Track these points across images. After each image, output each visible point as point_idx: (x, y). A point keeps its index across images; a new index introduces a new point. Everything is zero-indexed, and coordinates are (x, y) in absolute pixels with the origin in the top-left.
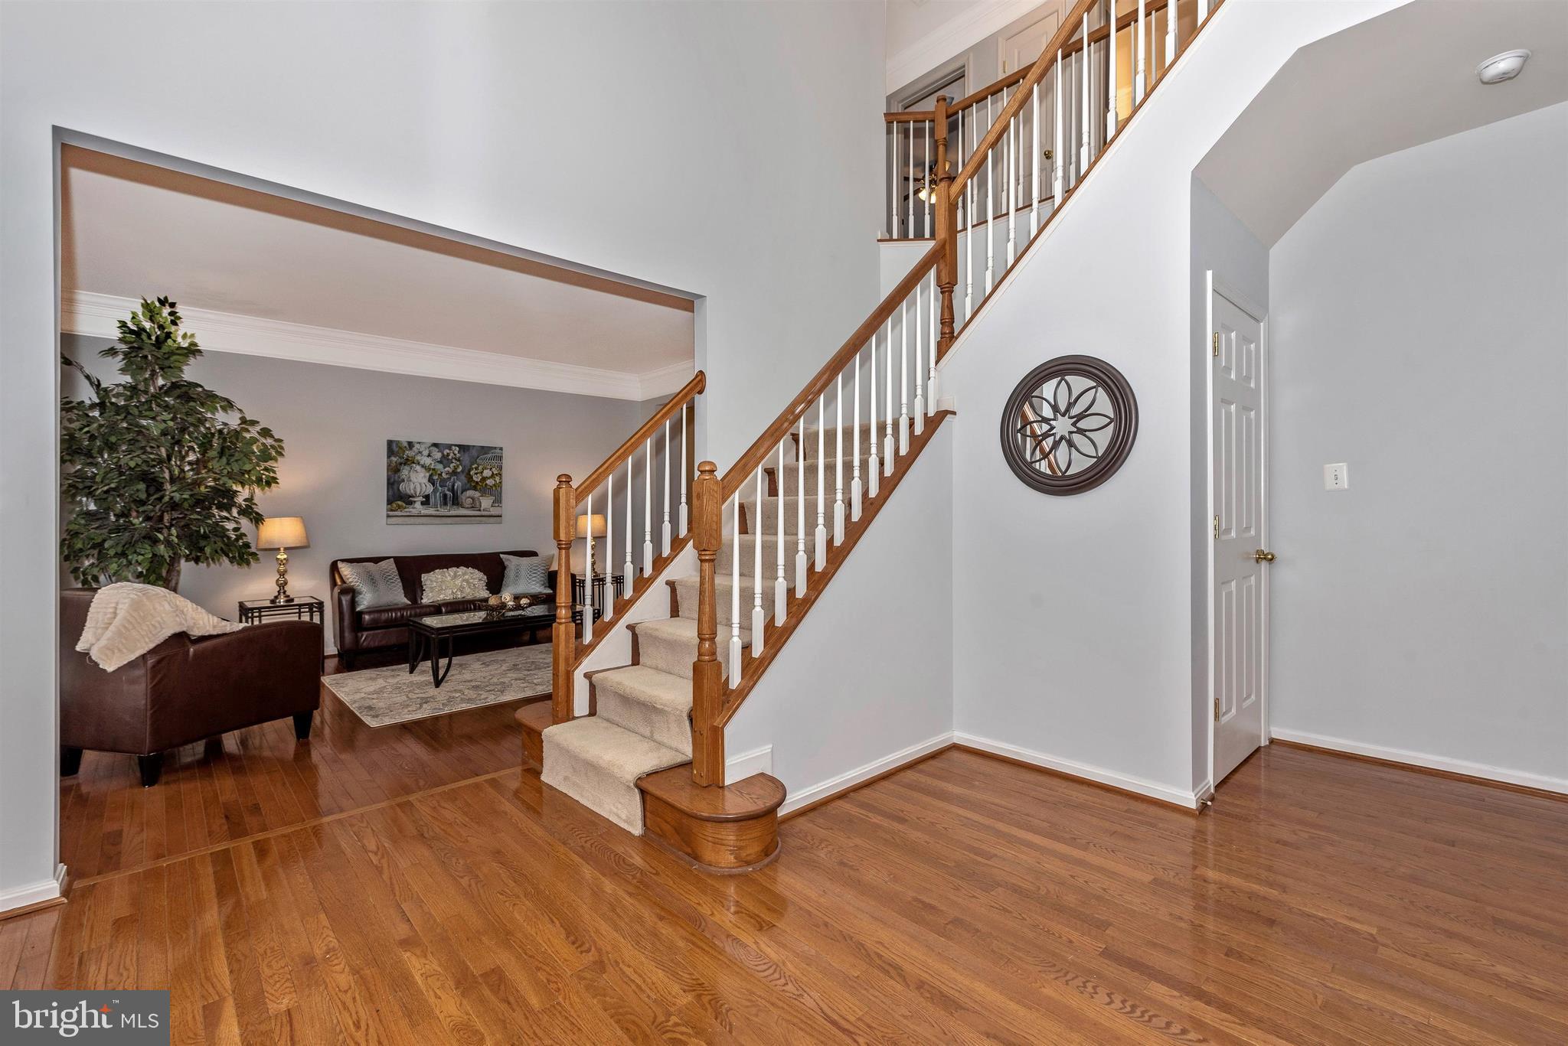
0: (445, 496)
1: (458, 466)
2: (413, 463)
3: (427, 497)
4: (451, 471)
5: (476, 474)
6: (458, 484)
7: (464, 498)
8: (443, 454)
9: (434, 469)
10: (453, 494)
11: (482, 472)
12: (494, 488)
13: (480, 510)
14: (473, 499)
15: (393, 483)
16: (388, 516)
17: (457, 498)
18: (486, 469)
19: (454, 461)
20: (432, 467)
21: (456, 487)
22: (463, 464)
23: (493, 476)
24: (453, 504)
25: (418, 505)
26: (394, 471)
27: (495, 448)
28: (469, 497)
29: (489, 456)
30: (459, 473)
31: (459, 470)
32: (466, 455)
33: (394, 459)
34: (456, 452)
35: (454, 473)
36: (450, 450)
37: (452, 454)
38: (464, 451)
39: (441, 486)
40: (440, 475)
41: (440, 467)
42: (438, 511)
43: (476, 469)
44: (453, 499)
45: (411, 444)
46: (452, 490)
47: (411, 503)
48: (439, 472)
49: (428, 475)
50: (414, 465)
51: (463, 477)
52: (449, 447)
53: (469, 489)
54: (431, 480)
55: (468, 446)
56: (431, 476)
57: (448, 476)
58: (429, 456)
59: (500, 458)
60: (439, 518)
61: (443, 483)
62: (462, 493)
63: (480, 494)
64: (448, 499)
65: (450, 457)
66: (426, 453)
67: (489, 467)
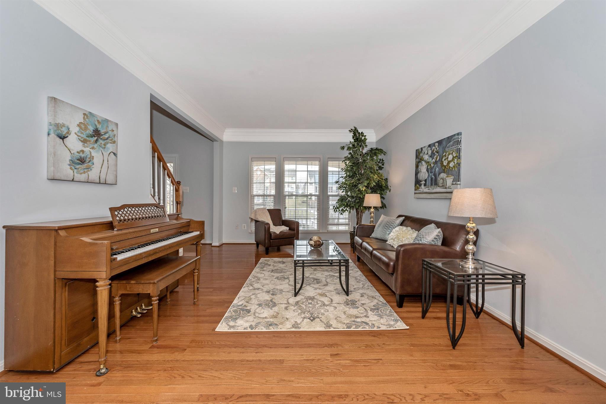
0: (432, 178)
1: (437, 157)
2: (422, 160)
3: (426, 181)
4: (434, 161)
5: (445, 160)
6: (437, 169)
7: (439, 179)
8: (432, 150)
9: (428, 162)
10: (435, 177)
11: (448, 158)
12: (454, 169)
13: (446, 188)
14: (443, 179)
15: (417, 173)
16: (415, 193)
17: (436, 180)
18: (449, 154)
19: (436, 154)
20: (428, 161)
21: (436, 172)
22: (440, 154)
23: (453, 159)
24: (435, 184)
25: (423, 186)
26: (417, 166)
27: (455, 135)
28: (441, 179)
29: (451, 143)
30: (438, 161)
31: (438, 159)
32: (441, 147)
33: (417, 160)
34: (437, 147)
35: (436, 162)
36: (435, 146)
37: (435, 149)
38: (440, 145)
39: (431, 173)
40: (431, 165)
41: (431, 159)
42: (429, 189)
43: (445, 156)
44: (434, 182)
45: (422, 148)
46: (435, 175)
47: (420, 185)
48: (430, 164)
49: (426, 166)
50: (422, 161)
51: (439, 164)
52: (434, 144)
53: (441, 173)
54: (427, 170)
55: (442, 140)
56: (427, 167)
57: (433, 165)
58: (427, 154)
59: (459, 142)
60: (428, 194)
61: (432, 168)
62: (439, 176)
63: (446, 176)
64: (433, 181)
65: (434, 152)
66: (426, 153)
67: (451, 152)
